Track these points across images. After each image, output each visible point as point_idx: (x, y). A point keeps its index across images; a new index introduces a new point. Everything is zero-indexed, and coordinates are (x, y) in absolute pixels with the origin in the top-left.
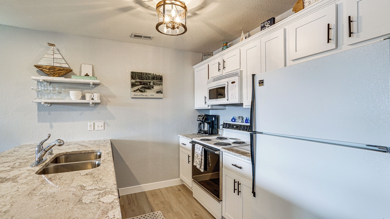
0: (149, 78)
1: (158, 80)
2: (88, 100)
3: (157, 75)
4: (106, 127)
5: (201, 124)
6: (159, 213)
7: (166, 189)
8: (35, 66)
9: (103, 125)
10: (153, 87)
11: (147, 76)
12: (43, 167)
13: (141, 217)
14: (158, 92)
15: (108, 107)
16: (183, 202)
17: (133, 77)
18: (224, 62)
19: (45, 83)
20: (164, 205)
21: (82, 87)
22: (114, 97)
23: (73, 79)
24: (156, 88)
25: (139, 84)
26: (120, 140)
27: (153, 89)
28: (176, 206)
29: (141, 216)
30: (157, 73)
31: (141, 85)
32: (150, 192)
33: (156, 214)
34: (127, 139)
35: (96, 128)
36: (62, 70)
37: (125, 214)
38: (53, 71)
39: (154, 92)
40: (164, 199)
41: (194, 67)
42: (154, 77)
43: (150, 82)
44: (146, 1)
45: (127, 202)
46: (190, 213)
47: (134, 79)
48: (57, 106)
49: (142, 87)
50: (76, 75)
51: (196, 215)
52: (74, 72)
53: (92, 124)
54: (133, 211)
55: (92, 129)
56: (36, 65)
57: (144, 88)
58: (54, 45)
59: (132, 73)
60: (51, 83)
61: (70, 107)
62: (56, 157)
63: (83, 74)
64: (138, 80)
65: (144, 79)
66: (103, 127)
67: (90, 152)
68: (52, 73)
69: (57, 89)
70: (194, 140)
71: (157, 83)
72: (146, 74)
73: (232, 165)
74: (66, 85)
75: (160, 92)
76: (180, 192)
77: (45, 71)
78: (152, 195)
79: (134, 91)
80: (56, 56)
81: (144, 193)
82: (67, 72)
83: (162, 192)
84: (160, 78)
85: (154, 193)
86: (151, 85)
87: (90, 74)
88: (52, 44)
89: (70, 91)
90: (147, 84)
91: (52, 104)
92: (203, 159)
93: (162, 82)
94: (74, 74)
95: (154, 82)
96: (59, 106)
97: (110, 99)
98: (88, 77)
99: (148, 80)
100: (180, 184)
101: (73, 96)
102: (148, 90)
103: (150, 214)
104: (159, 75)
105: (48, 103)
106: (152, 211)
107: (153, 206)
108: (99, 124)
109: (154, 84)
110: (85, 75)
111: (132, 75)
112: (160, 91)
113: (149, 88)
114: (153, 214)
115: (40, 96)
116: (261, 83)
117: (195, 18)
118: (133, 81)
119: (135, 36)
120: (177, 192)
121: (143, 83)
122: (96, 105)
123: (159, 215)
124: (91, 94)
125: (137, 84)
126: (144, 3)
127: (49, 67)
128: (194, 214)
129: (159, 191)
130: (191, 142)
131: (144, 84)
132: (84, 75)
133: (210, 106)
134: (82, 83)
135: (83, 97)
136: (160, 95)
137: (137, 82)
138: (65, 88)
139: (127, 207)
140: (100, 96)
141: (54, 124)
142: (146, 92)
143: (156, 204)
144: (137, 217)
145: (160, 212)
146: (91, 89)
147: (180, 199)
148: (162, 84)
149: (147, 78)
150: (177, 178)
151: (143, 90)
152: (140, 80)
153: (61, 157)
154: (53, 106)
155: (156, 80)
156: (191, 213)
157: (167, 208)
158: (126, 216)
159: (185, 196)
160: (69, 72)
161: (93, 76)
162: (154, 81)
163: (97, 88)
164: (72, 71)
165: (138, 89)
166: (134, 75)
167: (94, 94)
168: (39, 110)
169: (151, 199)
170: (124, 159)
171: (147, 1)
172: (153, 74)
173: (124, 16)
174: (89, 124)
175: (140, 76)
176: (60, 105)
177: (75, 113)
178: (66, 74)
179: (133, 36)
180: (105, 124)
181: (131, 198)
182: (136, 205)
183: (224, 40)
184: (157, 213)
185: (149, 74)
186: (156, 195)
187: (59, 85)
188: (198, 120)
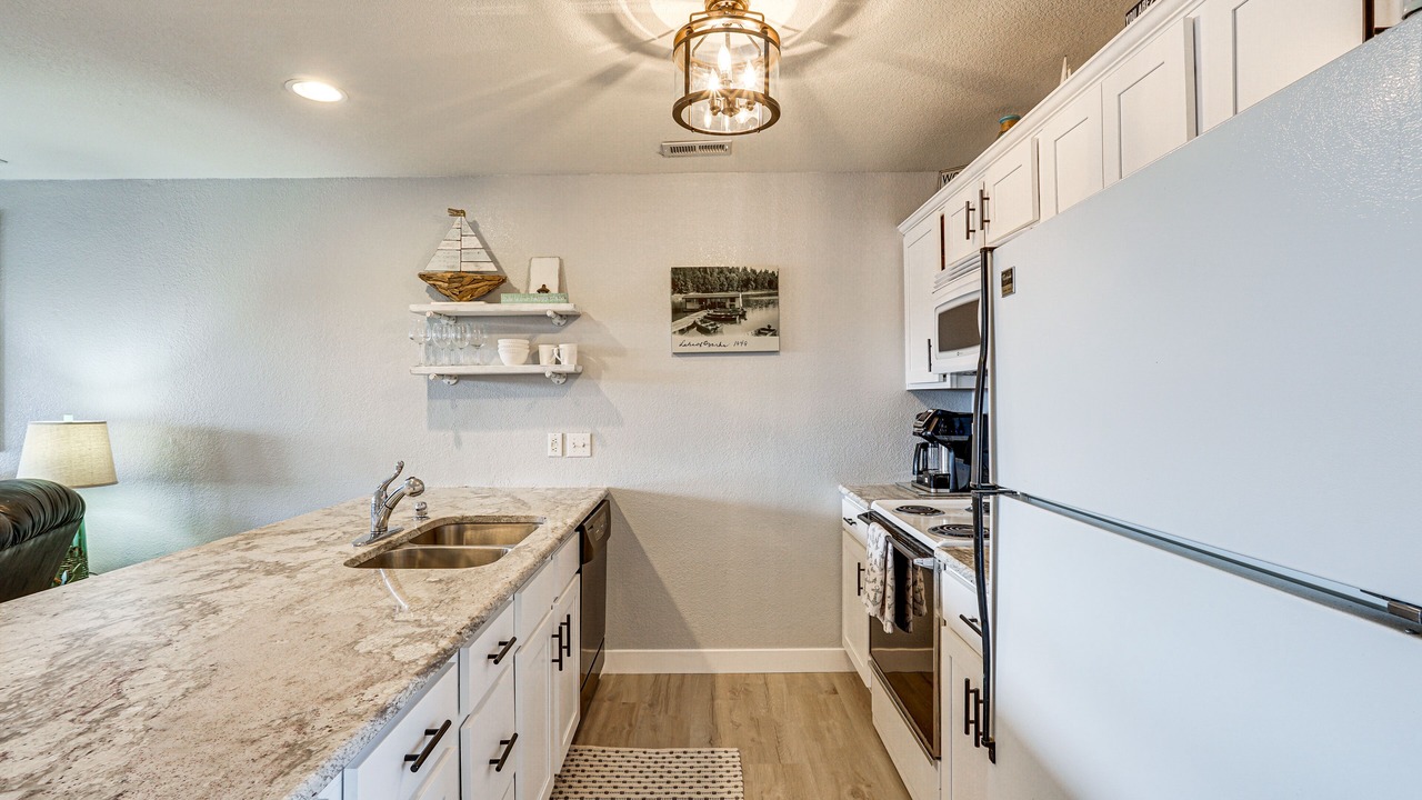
0: (730, 285)
1: (763, 288)
2: (546, 366)
3: (758, 271)
4: (598, 449)
5: (925, 446)
6: (729, 754)
7: (790, 678)
8: (422, 276)
9: (588, 442)
10: (743, 316)
11: (722, 279)
12: (379, 548)
13: (671, 753)
14: (760, 332)
15: (604, 385)
16: (827, 735)
17: (676, 287)
18: (983, 199)
19: (444, 321)
20: (759, 734)
21: (532, 326)
22: (620, 352)
23: (507, 305)
24: (756, 317)
25: (697, 306)
26: (638, 493)
27: (743, 321)
28: (797, 746)
29: (670, 750)
30: (758, 263)
31: (702, 309)
32: (732, 678)
33: (720, 757)
34: (659, 489)
35: (570, 451)
36: (478, 281)
37: (629, 733)
38: (459, 285)
39: (747, 330)
40: (769, 710)
41: (902, 228)
42: (748, 280)
43: (733, 299)
44: (654, 37)
45: (648, 698)
46: (837, 781)
47: (680, 292)
48: (471, 383)
49: (705, 317)
50: (518, 292)
51: (855, 793)
52: (512, 282)
53: (559, 436)
54: (655, 728)
55: (559, 453)
56: (422, 272)
57: (711, 319)
58: (463, 212)
59: (675, 271)
60: (457, 318)
61: (502, 386)
62: (433, 526)
63: (533, 290)
64: (692, 294)
65: (713, 290)
66: (588, 447)
67: (523, 520)
68: (456, 291)
69: (468, 335)
70: (875, 506)
71: (757, 301)
72: (721, 271)
73: (962, 617)
74: (494, 324)
75: (767, 330)
76: (833, 697)
77: (440, 286)
78: (733, 691)
79: (682, 331)
80: (467, 242)
81: (710, 679)
82: (491, 286)
83: (771, 686)
84: (769, 283)
85: (742, 686)
86: (737, 306)
87: (553, 287)
88: (457, 211)
89: (499, 341)
90: (725, 307)
91: (459, 377)
92: (890, 582)
93: (777, 294)
94: (513, 290)
95: (748, 296)
96: (476, 382)
97: (608, 360)
98: (545, 294)
99: (727, 291)
100: (845, 668)
101: (507, 355)
102: (726, 327)
103: (699, 752)
104: (766, 272)
105: (450, 376)
106: (711, 743)
107: (721, 728)
108: (578, 438)
109: (747, 303)
110: (539, 291)
111: (673, 280)
112: (769, 326)
113: (730, 320)
114: (709, 755)
115: (432, 358)
116: (1008, 279)
117: (841, 54)
118: (679, 298)
119: (673, 150)
120: (822, 697)
121: (709, 302)
122: (570, 380)
123: (727, 762)
124: (551, 347)
125: (689, 306)
126: (654, 46)
127: (449, 275)
128: (850, 787)
129: (763, 682)
130: (866, 515)
131: (712, 306)
132: (535, 292)
133: (948, 377)
134: (533, 316)
135: (534, 358)
136: (768, 342)
137: (689, 300)
138: (490, 331)
139: (641, 712)
140: (578, 352)
141: (464, 435)
142: (721, 332)
143: (732, 722)
144: (657, 750)
145: (734, 751)
146: (557, 332)
147: (823, 724)
148: (775, 303)
149: (722, 285)
150: (833, 646)
151: (710, 328)
152: (700, 295)
153: (447, 528)
154: (463, 384)
155: (756, 289)
156: (840, 781)
157: (764, 744)
158: (627, 740)
159: (847, 717)
160: (497, 286)
161: (561, 289)
162: (749, 293)
163: (574, 326)
164: (504, 280)
165: (695, 324)
166: (681, 279)
167: (561, 346)
168: (431, 396)
169: (723, 703)
170: (650, 555)
171: (659, 37)
172: (745, 269)
173: (612, 96)
174: (550, 436)
175: (702, 281)
176: (479, 380)
177: (517, 403)
178: (490, 291)
179: (667, 151)
180: (594, 440)
181: (664, 688)
182: (671, 713)
183: (1004, 110)
184: (723, 754)
185: (731, 270)
186: (747, 693)
187: (473, 324)
188: (914, 434)
